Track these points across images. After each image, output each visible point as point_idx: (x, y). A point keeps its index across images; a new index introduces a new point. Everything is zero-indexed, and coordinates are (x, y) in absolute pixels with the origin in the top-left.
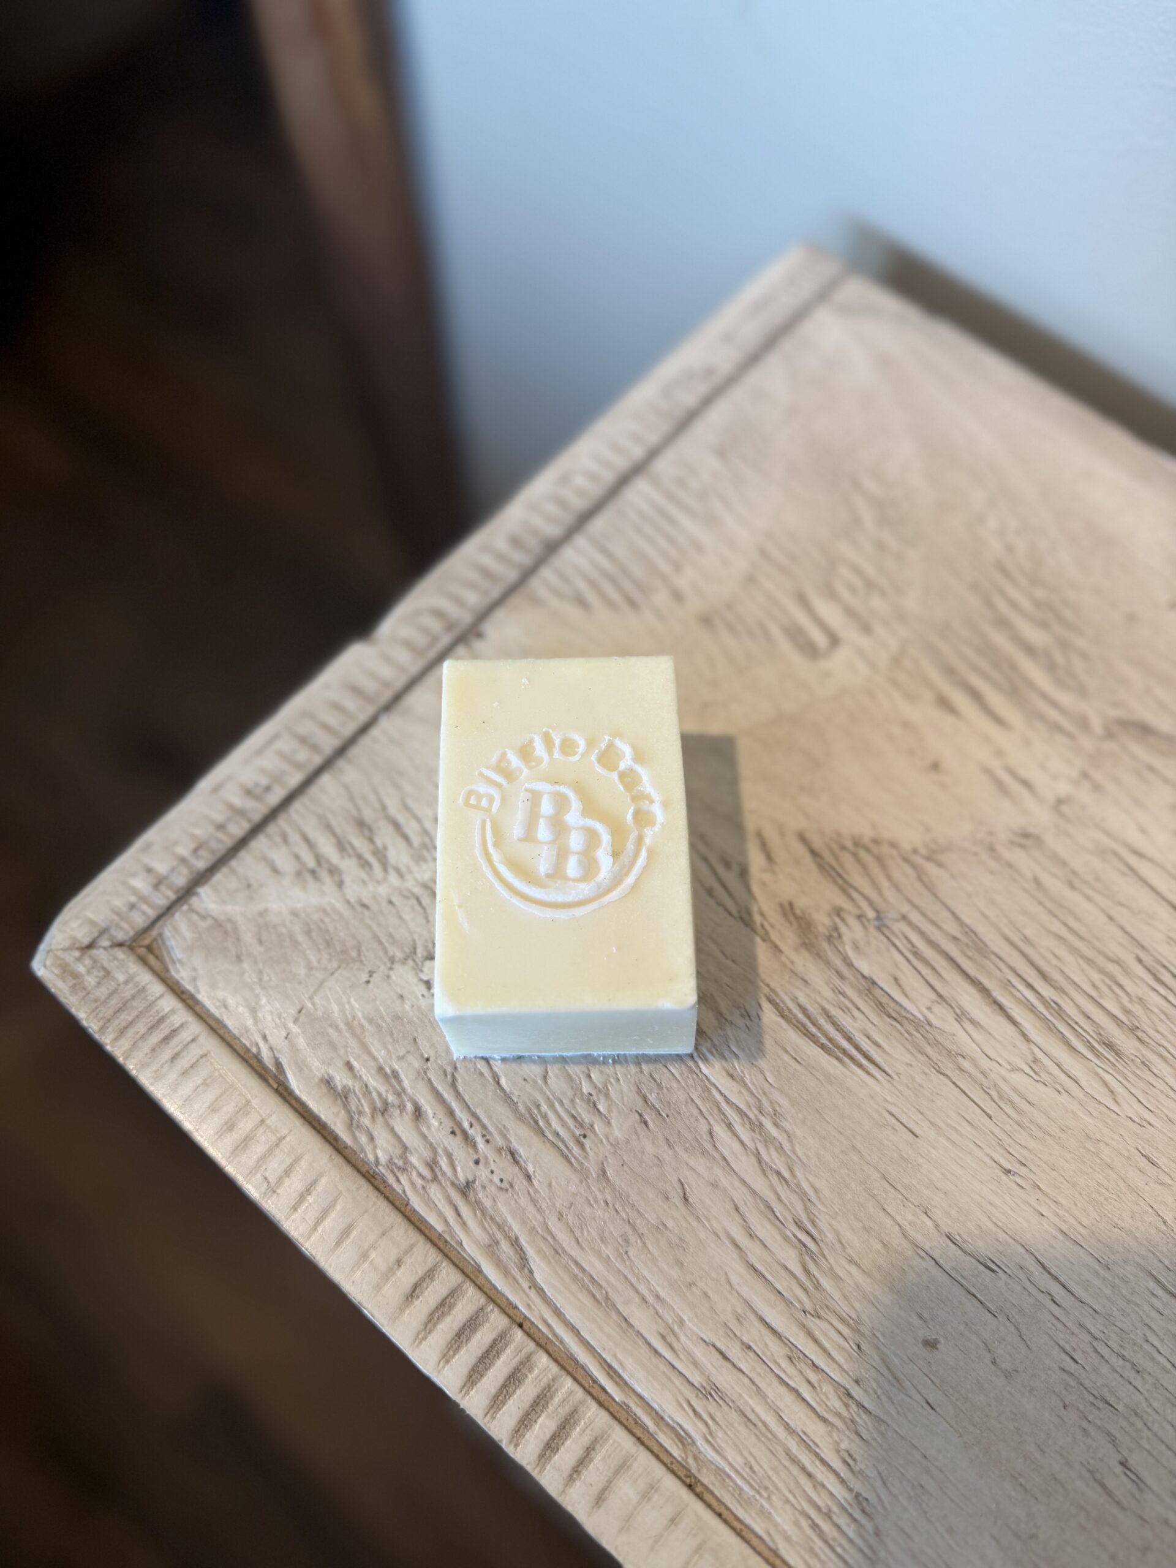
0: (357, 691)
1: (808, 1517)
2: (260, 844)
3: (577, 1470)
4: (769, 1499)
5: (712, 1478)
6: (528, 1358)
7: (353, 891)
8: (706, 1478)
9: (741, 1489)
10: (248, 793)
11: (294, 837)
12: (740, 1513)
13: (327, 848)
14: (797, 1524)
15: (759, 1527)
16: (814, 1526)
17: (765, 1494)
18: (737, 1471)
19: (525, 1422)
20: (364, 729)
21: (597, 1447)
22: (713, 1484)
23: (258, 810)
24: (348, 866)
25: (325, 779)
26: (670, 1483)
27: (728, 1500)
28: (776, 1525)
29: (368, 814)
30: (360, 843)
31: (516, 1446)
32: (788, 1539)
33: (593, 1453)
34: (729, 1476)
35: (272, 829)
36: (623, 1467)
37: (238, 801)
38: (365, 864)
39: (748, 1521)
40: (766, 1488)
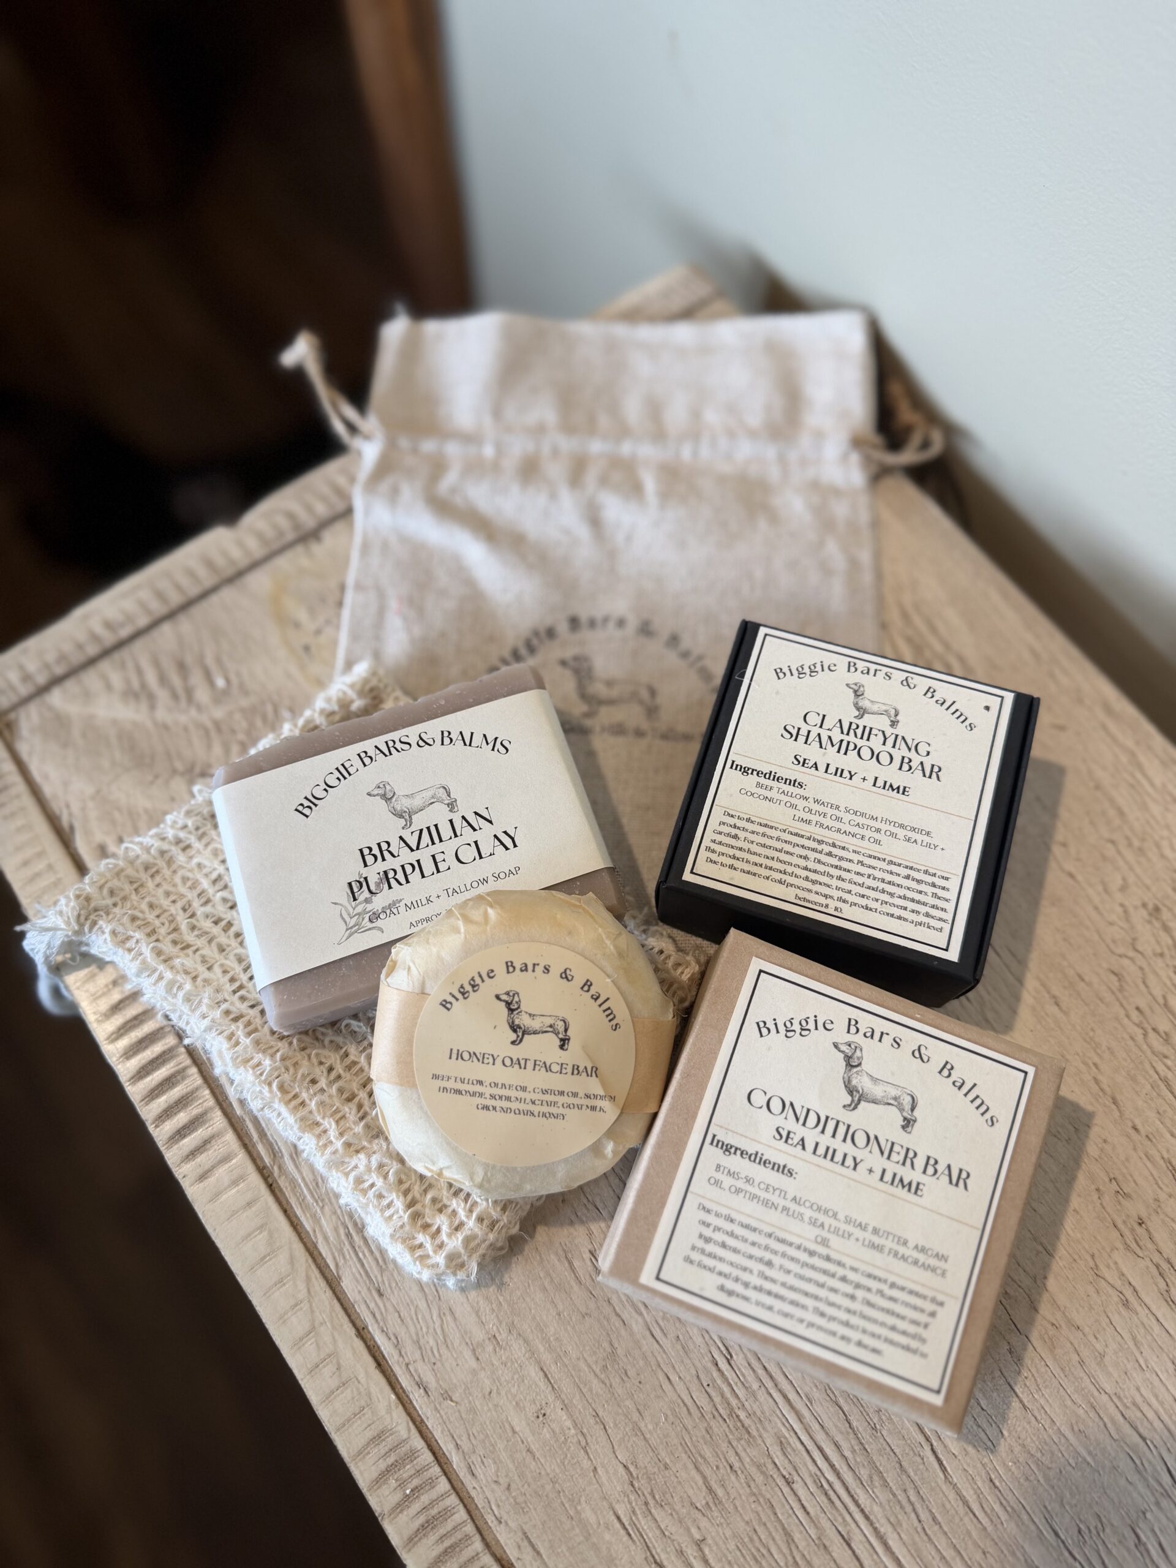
0: (209, 564)
1: (346, 1227)
2: (105, 666)
3: (193, 1154)
4: (322, 1208)
5: (287, 1184)
6: (184, 1069)
7: (161, 714)
8: (282, 1182)
9: (305, 1197)
10: (109, 625)
11: (130, 665)
12: (299, 1212)
13: (151, 678)
14: (336, 1230)
15: (308, 1225)
16: (348, 1235)
17: (321, 1204)
18: (306, 1185)
19: (168, 1113)
20: (205, 595)
21: (213, 1142)
22: (286, 1188)
23: (109, 639)
24: (162, 695)
25: (166, 628)
26: (254, 1178)
27: (293, 1201)
28: (321, 1227)
29: (189, 660)
30: (176, 680)
31: (157, 1127)
32: (326, 1238)
33: (208, 1146)
34: (299, 1185)
35: (116, 656)
36: (226, 1159)
37: (99, 629)
38: (175, 697)
39: (303, 1219)
40: (323, 1200)
